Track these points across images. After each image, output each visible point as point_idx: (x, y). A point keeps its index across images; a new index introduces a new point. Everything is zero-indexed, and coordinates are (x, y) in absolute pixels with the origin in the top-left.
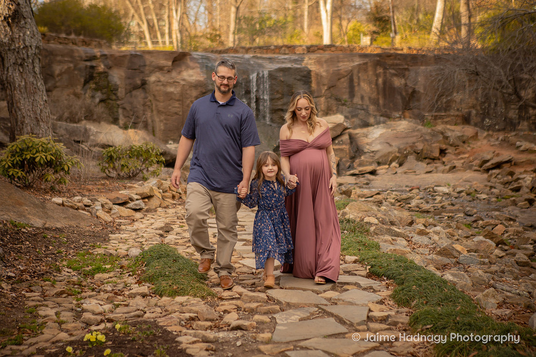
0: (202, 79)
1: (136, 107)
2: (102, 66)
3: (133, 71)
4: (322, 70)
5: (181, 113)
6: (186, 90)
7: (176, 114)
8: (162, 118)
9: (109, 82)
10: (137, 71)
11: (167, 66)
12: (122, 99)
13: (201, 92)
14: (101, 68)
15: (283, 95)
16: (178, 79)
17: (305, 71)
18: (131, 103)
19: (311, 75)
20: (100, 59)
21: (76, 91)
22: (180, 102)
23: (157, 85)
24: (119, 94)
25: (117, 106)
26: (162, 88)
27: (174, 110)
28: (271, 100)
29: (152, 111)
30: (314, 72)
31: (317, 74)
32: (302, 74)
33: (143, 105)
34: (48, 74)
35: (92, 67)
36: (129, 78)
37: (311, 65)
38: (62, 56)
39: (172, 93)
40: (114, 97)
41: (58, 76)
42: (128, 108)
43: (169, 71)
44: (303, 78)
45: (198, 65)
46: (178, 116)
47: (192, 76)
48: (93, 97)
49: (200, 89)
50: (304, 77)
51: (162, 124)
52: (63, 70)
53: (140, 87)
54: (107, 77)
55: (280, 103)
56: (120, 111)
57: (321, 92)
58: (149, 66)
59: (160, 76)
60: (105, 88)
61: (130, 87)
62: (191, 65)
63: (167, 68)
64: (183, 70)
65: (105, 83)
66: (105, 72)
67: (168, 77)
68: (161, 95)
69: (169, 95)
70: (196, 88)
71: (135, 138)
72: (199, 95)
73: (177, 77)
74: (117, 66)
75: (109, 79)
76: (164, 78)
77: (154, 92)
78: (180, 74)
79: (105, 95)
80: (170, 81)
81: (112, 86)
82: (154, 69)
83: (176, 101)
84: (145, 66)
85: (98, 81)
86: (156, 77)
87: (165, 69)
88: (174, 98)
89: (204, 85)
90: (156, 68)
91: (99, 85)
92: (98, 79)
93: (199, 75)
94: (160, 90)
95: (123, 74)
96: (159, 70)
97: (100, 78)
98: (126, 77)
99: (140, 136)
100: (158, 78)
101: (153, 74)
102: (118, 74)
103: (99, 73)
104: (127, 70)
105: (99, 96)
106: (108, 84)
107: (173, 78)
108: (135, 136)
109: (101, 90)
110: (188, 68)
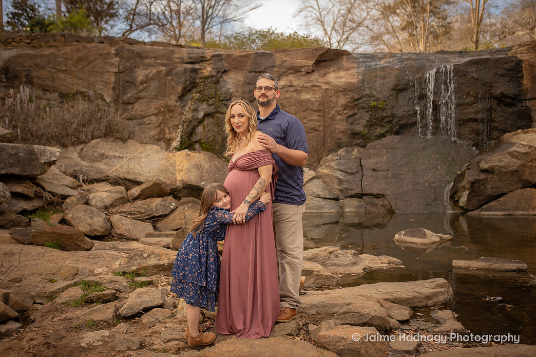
0: (355, 81)
5: (320, 129)
6: (331, 97)
7: (314, 129)
9: (217, 90)
11: (305, 66)
13: (352, 98)
14: (208, 70)
15: (476, 98)
16: (319, 82)
17: (512, 61)
19: (522, 67)
20: (211, 61)
21: (169, 103)
22: (321, 114)
23: (287, 91)
26: (294, 94)
27: (311, 125)
28: (458, 106)
30: (528, 63)
31: (532, 66)
32: (507, 66)
34: (127, 82)
35: (195, 71)
36: (249, 84)
37: (521, 53)
38: (155, 58)
39: (308, 101)
41: (141, 84)
43: (308, 73)
44: (509, 73)
45: (356, 65)
46: (317, 133)
47: (341, 77)
48: (195, 110)
49: (350, 95)
50: (509, 70)
52: (150, 76)
54: (218, 82)
55: (471, 110)
58: (278, 67)
59: (293, 79)
60: (212, 98)
61: (249, 96)
62: (345, 65)
63: (306, 68)
64: (331, 71)
65: (211, 91)
66: (213, 76)
67: (305, 80)
68: (292, 105)
69: (303, 104)
70: (345, 93)
71: (182, 165)
72: (349, 102)
73: (319, 80)
74: (236, 68)
75: (218, 86)
76: (299, 82)
77: (282, 100)
78: (324, 77)
79: (212, 107)
80: (306, 85)
81: (221, 94)
82: (286, 70)
83: (314, 112)
84: (274, 66)
85: (202, 89)
86: (288, 80)
87: (303, 69)
88: (312, 108)
89: (357, 88)
90: (289, 69)
91: (204, 94)
92: (203, 86)
93: (352, 77)
94: (291, 98)
95: (241, 79)
96: (294, 72)
97: (205, 85)
98: (244, 82)
99: (193, 163)
100: (290, 82)
101: (285, 77)
102: (234, 79)
103: (204, 78)
104: (248, 73)
105: (203, 109)
106: (216, 92)
107: (312, 81)
108: (185, 161)
109: (208, 100)
110: (340, 68)
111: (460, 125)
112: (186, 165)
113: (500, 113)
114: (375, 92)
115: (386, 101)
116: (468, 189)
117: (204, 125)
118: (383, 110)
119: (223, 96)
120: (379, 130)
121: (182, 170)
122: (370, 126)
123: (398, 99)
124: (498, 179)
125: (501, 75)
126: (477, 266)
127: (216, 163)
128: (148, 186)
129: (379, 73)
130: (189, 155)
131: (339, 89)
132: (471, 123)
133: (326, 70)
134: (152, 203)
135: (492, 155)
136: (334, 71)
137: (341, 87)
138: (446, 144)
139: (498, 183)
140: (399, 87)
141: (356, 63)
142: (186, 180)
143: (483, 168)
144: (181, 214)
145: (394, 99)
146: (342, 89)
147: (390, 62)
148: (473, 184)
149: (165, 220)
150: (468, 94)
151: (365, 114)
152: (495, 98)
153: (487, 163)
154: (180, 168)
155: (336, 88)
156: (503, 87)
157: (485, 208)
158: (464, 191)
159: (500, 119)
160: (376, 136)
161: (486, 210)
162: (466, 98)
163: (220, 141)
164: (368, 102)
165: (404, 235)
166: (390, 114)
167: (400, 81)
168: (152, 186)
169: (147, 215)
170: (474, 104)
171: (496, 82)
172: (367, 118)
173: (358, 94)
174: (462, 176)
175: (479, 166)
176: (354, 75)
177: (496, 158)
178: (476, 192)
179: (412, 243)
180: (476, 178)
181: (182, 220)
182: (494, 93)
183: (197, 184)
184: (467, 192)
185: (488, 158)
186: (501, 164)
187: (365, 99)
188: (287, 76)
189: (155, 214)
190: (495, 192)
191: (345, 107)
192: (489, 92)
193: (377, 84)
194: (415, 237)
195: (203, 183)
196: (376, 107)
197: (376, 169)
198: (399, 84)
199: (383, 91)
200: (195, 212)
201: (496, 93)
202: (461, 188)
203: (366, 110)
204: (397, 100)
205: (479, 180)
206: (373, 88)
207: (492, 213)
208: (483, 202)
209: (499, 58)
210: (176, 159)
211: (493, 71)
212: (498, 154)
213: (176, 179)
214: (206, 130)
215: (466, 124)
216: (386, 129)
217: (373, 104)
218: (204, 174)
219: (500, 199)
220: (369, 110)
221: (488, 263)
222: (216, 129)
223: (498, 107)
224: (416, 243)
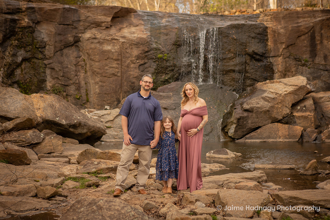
0: (144, 36)
1: (67, 67)
2: (26, 20)
3: (66, 26)
4: (279, 27)
5: (119, 75)
6: (126, 49)
7: (114, 75)
8: (98, 79)
9: (33, 39)
10: (69, 26)
11: (105, 22)
12: (50, 58)
13: (143, 50)
14: (26, 21)
15: (235, 54)
16: (117, 36)
17: (261, 27)
18: (61, 63)
19: (267, 32)
20: (26, 13)
22: (119, 62)
23: (92, 43)
24: (46, 53)
25: (44, 66)
26: (98, 45)
27: (111, 71)
28: (222, 59)
29: (86, 72)
30: (271, 29)
31: (274, 32)
32: (257, 31)
33: (75, 65)
35: (14, 21)
36: (60, 34)
37: (266, 21)
39: (109, 51)
40: (40, 56)
42: (57, 69)
43: (107, 27)
44: (258, 36)
45: (143, 23)
46: (116, 77)
47: (134, 33)
48: (14, 55)
49: (142, 48)
50: (259, 34)
51: (97, 87)
53: (72, 45)
54: (33, 32)
55: (231, 63)
56: (48, 71)
57: (279, 51)
58: (83, 22)
59: (96, 32)
60: (30, 45)
61: (60, 45)
62: (134, 22)
63: (106, 23)
64: (125, 26)
65: (29, 40)
66: (30, 27)
67: (106, 34)
68: (97, 54)
69: (105, 54)
70: (138, 46)
71: (39, 104)
72: (141, 53)
73: (116, 34)
74: (47, 20)
75: (34, 35)
76: (101, 35)
77: (88, 50)
78: (120, 31)
79: (29, 53)
80: (107, 38)
81: (38, 42)
82: (89, 24)
83: (114, 61)
84: (79, 21)
85: (20, 37)
86: (92, 33)
87: (103, 25)
88: (112, 57)
89: (147, 43)
90: (92, 24)
91: (22, 42)
92: (21, 34)
93: (142, 33)
94: (96, 48)
95: (53, 30)
96: (96, 26)
97: (23, 34)
98: (56, 33)
99: (47, 103)
100: (94, 35)
101: (89, 30)
102: (47, 29)
103: (22, 28)
104: (58, 25)
105: (21, 54)
106: (33, 41)
107: (112, 35)
108: (40, 102)
109: (25, 47)
110: (131, 24)
111: (223, 74)
112: (42, 105)
113: (252, 66)
114: (161, 47)
115: (168, 54)
116: (235, 124)
117: (21, 68)
118: (167, 61)
119: (39, 44)
120: (164, 77)
121: (39, 109)
122: (157, 73)
123: (178, 52)
124: (256, 117)
125: (253, 38)
126: (269, 167)
127: (63, 103)
128: (22, 121)
129: (163, 31)
130: (42, 97)
131: (133, 42)
132: (231, 73)
133: (121, 26)
134: (26, 133)
135: (250, 99)
136: (126, 27)
137: (134, 41)
138: (215, 89)
139: (256, 119)
140: (178, 43)
141: (143, 20)
142: (44, 116)
143: (245, 109)
144: (49, 142)
145: (175, 52)
146: (135, 43)
147: (169, 22)
148: (239, 119)
149: (39, 146)
150: (229, 50)
151: (153, 64)
152: (249, 55)
153: (248, 105)
154: (38, 107)
155: (131, 42)
156: (254, 47)
157: (248, 137)
158: (232, 125)
159: (252, 71)
160: (162, 81)
161: (249, 138)
162: (228, 53)
163: (36, 83)
164: (155, 54)
165: (213, 153)
166: (172, 64)
167: (179, 38)
168: (25, 121)
169: (28, 143)
170: (233, 58)
171: (249, 43)
172: (154, 67)
173: (148, 47)
174: (230, 114)
175: (243, 107)
176: (143, 31)
177: (254, 101)
178: (241, 126)
179: (219, 158)
180: (241, 116)
182: (247, 51)
183: (53, 120)
184: (234, 126)
185: (248, 101)
186: (258, 106)
187: (154, 52)
188: (91, 29)
189: (33, 142)
190: (254, 126)
191: (138, 58)
192: (244, 50)
193: (162, 39)
194: (221, 154)
195: (58, 119)
196: (162, 58)
197: (167, 108)
198: (178, 41)
199: (166, 46)
200: (59, 140)
201: (250, 51)
202: (230, 123)
203: (154, 60)
204: (177, 53)
205: (243, 117)
206: (159, 42)
207: (252, 140)
208: (245, 133)
209: (252, 24)
211: (247, 34)
212: (255, 98)
213: (36, 115)
214: (23, 73)
215: (228, 74)
216: (169, 76)
217: (160, 56)
218: (57, 112)
219: (257, 131)
220: (156, 61)
222: (32, 72)
223: (251, 61)
224: (222, 158)
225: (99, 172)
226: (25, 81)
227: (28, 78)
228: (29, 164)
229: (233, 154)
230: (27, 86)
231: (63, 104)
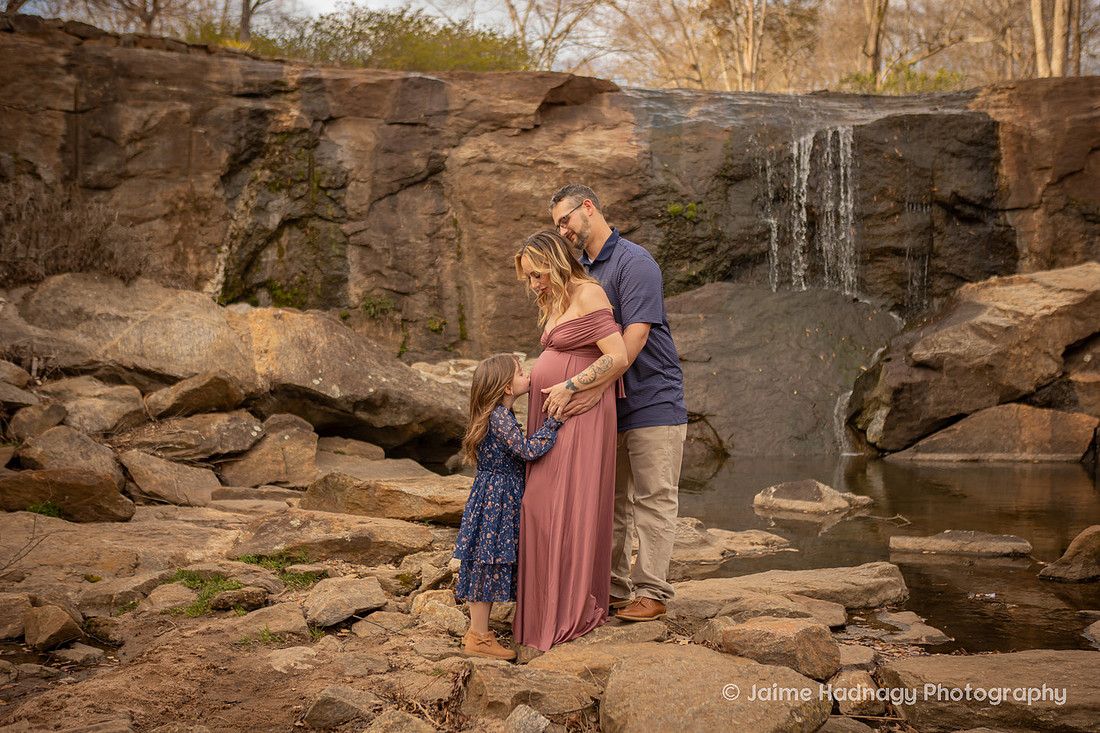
0: (632, 154)
1: (406, 242)
2: (295, 112)
3: (408, 129)
4: (1034, 122)
8: (492, 277)
9: (312, 165)
10: (417, 129)
11: (519, 115)
12: (360, 216)
13: (626, 193)
14: (292, 115)
15: (900, 202)
16: (551, 154)
17: (978, 124)
18: (390, 230)
19: (997, 138)
20: (297, 94)
21: (198, 189)
23: (478, 173)
24: (349, 202)
25: (341, 239)
26: (495, 180)
28: (861, 217)
29: (460, 255)
30: (1010, 128)
31: (1018, 136)
32: (967, 135)
33: (429, 236)
34: (98, 135)
35: (260, 115)
36: (388, 151)
37: (996, 107)
38: (162, 79)
39: (526, 197)
40: (331, 211)
41: (132, 141)
42: (377, 247)
43: (525, 131)
44: (971, 149)
45: (632, 117)
47: (601, 145)
48: (260, 209)
49: (623, 186)
50: (971, 143)
51: (490, 297)
52: (153, 123)
53: (424, 181)
54: (314, 145)
55: (889, 229)
56: (353, 254)
57: (1032, 194)
58: (457, 116)
59: (492, 144)
60: (302, 181)
61: (389, 180)
62: (608, 115)
63: (521, 119)
64: (578, 128)
65: (301, 166)
66: (304, 130)
67: (520, 148)
68: (490, 205)
69: (516, 203)
70: (611, 181)
71: (266, 339)
72: (619, 202)
73: (550, 149)
74: (357, 113)
75: (316, 154)
76: (505, 151)
77: (466, 192)
78: (562, 141)
79: (301, 204)
80: (522, 159)
81: (324, 173)
82: (474, 122)
83: (541, 224)
84: (446, 113)
85: (277, 159)
86: (479, 146)
87: (514, 122)
88: (534, 213)
89: (637, 171)
90: (482, 121)
91: (282, 173)
92: (280, 152)
93: (626, 144)
94: (487, 188)
95: (370, 140)
96: (493, 128)
97: (284, 150)
98: (377, 147)
99: (290, 334)
100: (485, 151)
101: (471, 138)
102: (353, 138)
103: (282, 133)
104: (385, 126)
105: (280, 207)
106: (311, 169)
107: (536, 151)
108: (272, 331)
109: (290, 188)
110: (596, 123)
111: (865, 262)
112: (275, 339)
113: (952, 238)
114: (677, 182)
115: (701, 203)
116: (887, 405)
117: (280, 245)
118: (695, 224)
119: (327, 178)
120: (687, 270)
121: (266, 352)
122: (667, 259)
123: (729, 198)
124: (951, 384)
125: (953, 155)
126: (938, 548)
127: (342, 336)
128: (197, 386)
129: (687, 138)
130: (280, 317)
131: (598, 171)
132: (888, 259)
133: (567, 127)
134: (208, 424)
135: (936, 330)
136: (583, 129)
137: (600, 168)
138: (835, 303)
139: (950, 392)
140: (731, 173)
141: (633, 111)
142: (277, 373)
143: (918, 359)
144: (275, 449)
145: (719, 198)
146: (604, 172)
147: (708, 113)
148: (897, 392)
150: (882, 192)
151: (654, 232)
152: (941, 204)
153: (927, 349)
154: (263, 346)
155: (590, 170)
156: (957, 181)
157: (923, 446)
158: (878, 408)
159: (951, 251)
160: (679, 282)
161: (926, 450)
162: (879, 201)
164: (661, 204)
165: (776, 495)
166: (710, 233)
167: (733, 158)
168: (207, 385)
169: (202, 452)
170: (894, 215)
171: (942, 170)
172: (659, 241)
173: (640, 185)
174: (873, 375)
175: (910, 355)
176: (629, 141)
177: (946, 338)
178: (904, 411)
179: (792, 510)
180: (904, 380)
181: (279, 463)
182: (937, 194)
183: (302, 385)
184: (884, 411)
185: (928, 337)
186: (958, 350)
187: (656, 197)
188: (477, 135)
189: (219, 449)
190: (943, 412)
191: (611, 215)
192: (927, 190)
193: (683, 162)
194: (799, 498)
195: (316, 382)
196: (681, 215)
197: (685, 358)
198: (731, 166)
199: (695, 180)
200: (306, 445)
201: (943, 193)
202: (870, 402)
203: (658, 222)
204: (726, 200)
205: (911, 384)
206: (673, 170)
207: (937, 456)
208: (917, 433)
209: (950, 115)
210: (250, 325)
211: (936, 144)
212: (950, 329)
213: (253, 371)
214: (285, 257)
215: (877, 261)
216: (701, 267)
217: (674, 208)
218: (318, 362)
219: (954, 426)
220: (664, 223)
221: (959, 542)
222: (310, 256)
223: (947, 224)
224: (802, 511)
225: (294, 554)
226: (288, 280)
227: (296, 274)
228: (126, 520)
229: (843, 497)
230: (296, 295)
231: (340, 340)
